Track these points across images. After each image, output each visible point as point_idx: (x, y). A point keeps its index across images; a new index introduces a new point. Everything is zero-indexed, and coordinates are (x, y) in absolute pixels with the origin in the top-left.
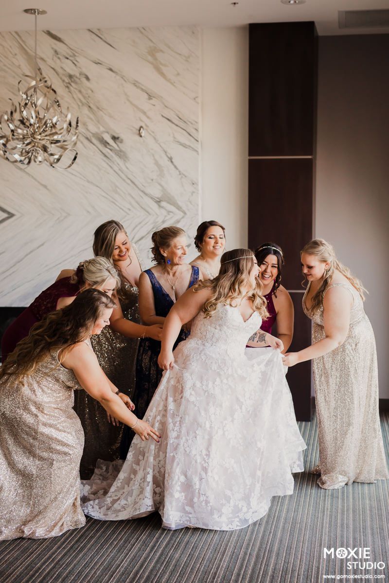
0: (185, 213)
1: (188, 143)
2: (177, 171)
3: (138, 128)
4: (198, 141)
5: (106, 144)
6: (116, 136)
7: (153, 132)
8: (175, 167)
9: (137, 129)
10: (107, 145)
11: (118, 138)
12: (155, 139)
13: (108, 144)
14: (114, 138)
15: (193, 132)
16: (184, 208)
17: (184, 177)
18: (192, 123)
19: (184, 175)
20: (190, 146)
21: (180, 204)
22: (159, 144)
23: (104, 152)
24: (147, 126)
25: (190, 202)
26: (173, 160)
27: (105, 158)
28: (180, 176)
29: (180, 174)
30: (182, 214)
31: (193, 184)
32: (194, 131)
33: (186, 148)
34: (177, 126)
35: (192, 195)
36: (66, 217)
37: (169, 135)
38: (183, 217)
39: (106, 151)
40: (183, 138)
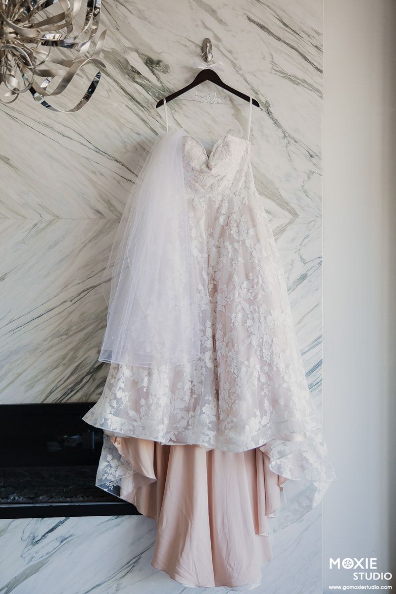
0: (295, 215)
1: (300, 75)
2: (280, 130)
3: (200, 44)
4: (321, 72)
5: (133, 73)
6: (155, 58)
7: (230, 52)
8: (276, 122)
9: (197, 45)
10: (136, 75)
11: (158, 62)
12: (234, 65)
13: (139, 73)
14: (151, 63)
15: (311, 52)
16: (294, 204)
17: (293, 141)
18: (309, 36)
19: (293, 138)
20: (305, 81)
21: (284, 195)
22: (242, 75)
23: (129, 89)
24: (218, 39)
25: (305, 192)
26: (271, 109)
27: (131, 104)
28: (285, 141)
29: (285, 136)
30: (290, 216)
31: (312, 156)
32: (313, 51)
33: (298, 84)
34: (279, 39)
35: (309, 177)
36: (50, 223)
37: (264, 58)
38: (291, 222)
39: (133, 88)
40: (292, 65)
